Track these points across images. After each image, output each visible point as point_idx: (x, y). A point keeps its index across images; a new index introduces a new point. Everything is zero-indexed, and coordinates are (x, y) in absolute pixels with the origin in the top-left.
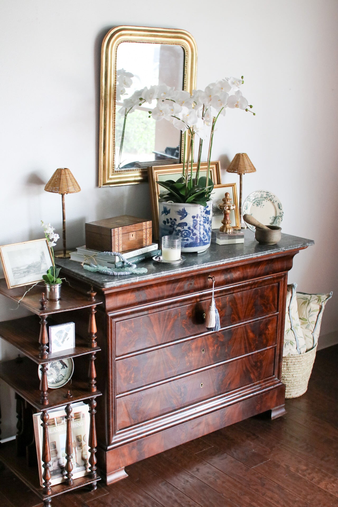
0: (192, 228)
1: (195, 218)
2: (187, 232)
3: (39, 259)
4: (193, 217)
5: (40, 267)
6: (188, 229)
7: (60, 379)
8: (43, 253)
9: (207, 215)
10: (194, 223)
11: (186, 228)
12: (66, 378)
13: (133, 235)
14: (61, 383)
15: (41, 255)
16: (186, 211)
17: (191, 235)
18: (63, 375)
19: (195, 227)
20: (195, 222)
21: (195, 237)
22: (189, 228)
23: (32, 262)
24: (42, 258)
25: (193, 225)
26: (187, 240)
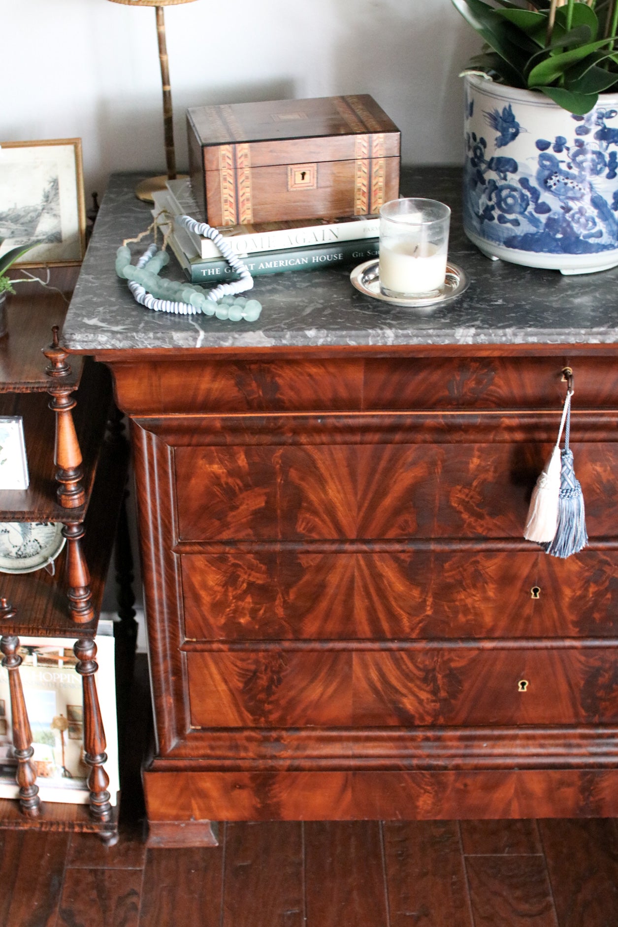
0: (533, 183)
1: (550, 151)
2: (515, 193)
3: (37, 201)
4: (542, 145)
5: (32, 223)
6: (519, 186)
7: (30, 550)
8: (55, 183)
9: (604, 144)
10: (543, 166)
11: (513, 179)
12: (45, 552)
13: (303, 174)
14: (29, 562)
15: (48, 187)
16: (517, 120)
17: (531, 208)
18: (42, 541)
19: (546, 182)
20: (547, 163)
21: (543, 218)
22: (524, 182)
23: (12, 206)
24: (47, 197)
25: (539, 173)
26: (516, 223)
